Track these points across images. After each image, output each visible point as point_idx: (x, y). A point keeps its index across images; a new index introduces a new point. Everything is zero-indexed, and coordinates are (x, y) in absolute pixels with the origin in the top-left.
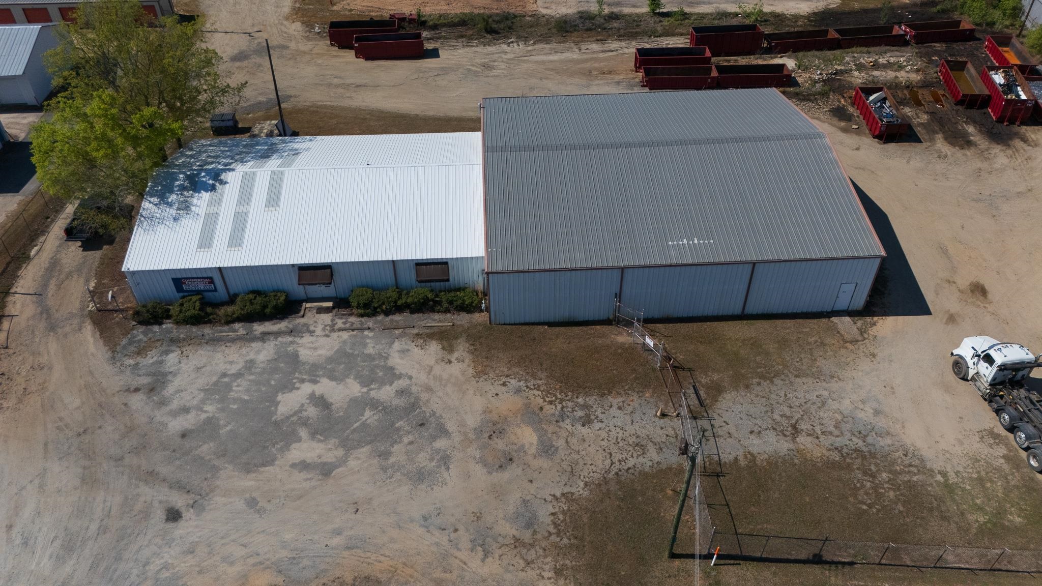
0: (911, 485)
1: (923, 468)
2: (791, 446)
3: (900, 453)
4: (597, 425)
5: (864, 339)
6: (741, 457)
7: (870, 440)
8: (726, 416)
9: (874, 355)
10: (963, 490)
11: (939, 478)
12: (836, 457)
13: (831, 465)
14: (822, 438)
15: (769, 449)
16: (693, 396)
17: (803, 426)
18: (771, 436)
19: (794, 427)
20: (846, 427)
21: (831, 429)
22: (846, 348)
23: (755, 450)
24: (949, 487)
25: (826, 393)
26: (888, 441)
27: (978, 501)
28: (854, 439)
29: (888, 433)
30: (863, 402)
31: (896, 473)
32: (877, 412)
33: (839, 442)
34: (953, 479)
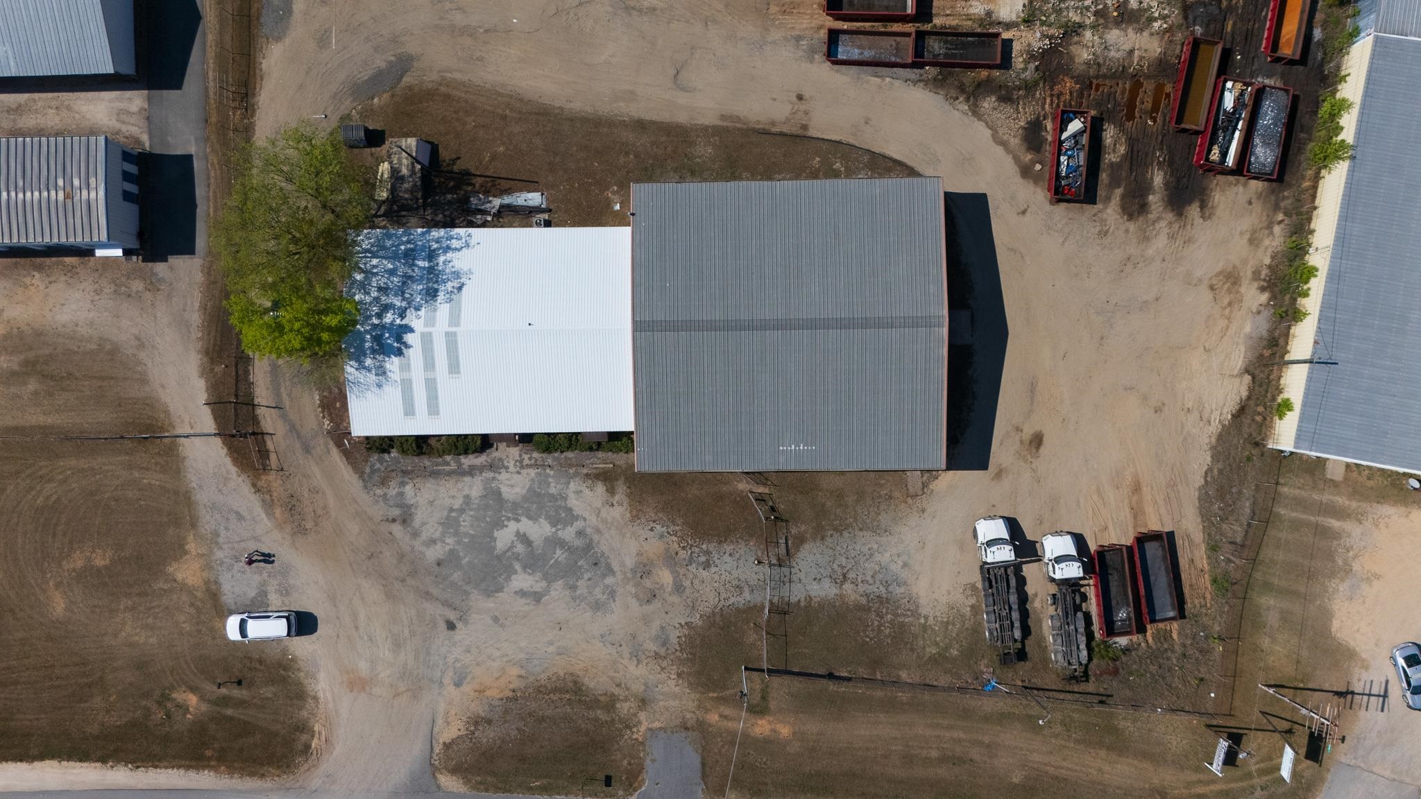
0: (902, 625)
1: (915, 614)
2: (838, 592)
3: (906, 601)
4: (713, 569)
5: (924, 493)
6: (803, 599)
7: (890, 589)
8: (801, 563)
9: (923, 511)
10: (933, 630)
11: (922, 621)
12: (864, 601)
13: (859, 608)
14: (861, 585)
15: (822, 594)
16: (783, 546)
17: (851, 575)
18: (826, 583)
19: (844, 576)
20: (879, 577)
21: (869, 578)
22: (906, 502)
23: (813, 594)
24: (924, 627)
25: (876, 546)
26: (902, 590)
27: (938, 639)
28: (881, 587)
29: (905, 583)
30: (899, 555)
31: (896, 615)
32: (905, 565)
33: (870, 589)
34: (931, 621)
